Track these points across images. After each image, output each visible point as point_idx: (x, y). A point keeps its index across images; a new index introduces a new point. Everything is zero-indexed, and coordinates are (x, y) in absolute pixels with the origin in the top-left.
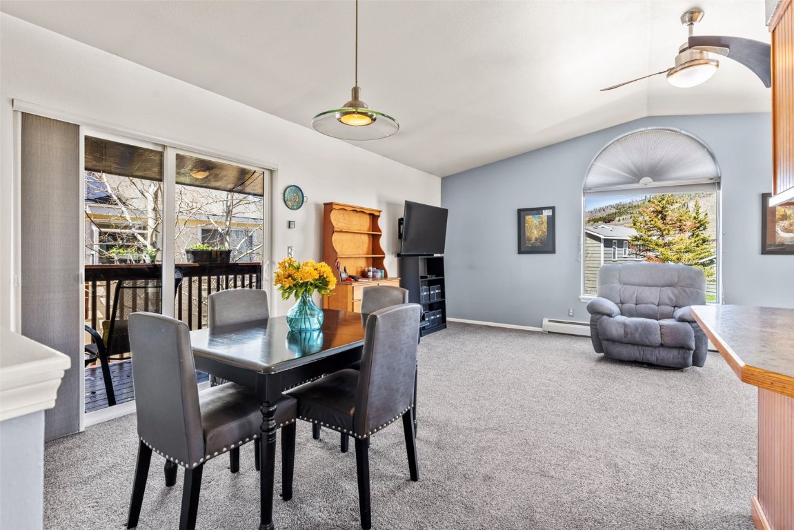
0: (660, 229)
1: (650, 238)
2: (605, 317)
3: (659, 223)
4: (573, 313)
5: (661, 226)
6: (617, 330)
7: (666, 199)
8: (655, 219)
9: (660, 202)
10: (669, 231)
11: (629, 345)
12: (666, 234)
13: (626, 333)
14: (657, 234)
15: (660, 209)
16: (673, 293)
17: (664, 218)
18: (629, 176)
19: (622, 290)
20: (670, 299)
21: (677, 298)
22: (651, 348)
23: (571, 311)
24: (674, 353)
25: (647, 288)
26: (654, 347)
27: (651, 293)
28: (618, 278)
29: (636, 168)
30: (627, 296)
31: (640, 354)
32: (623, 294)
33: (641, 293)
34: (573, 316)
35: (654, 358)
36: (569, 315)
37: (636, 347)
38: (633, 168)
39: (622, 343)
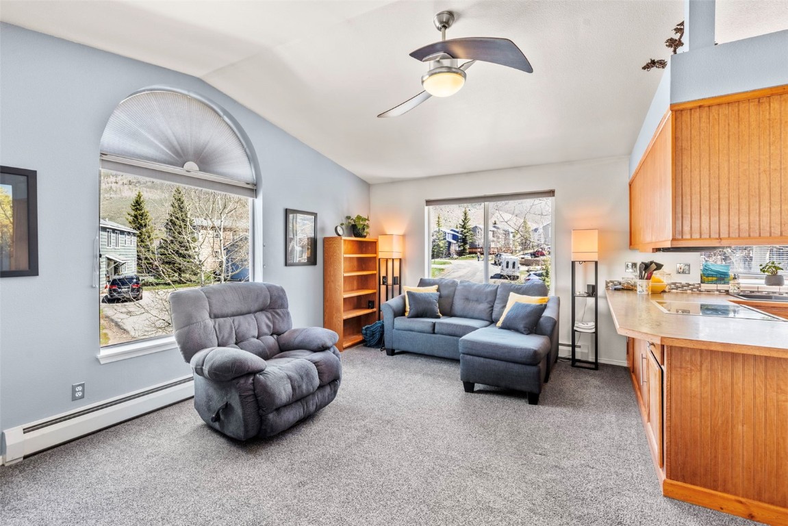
2: (261, 377)
4: (83, 391)
6: (284, 390)
13: (293, 390)
16: (269, 319)
18: (170, 153)
19: (217, 327)
20: (268, 326)
21: (274, 323)
22: (311, 396)
23: (77, 390)
24: (328, 390)
25: (241, 317)
26: (313, 394)
27: (249, 323)
28: (208, 309)
29: (179, 144)
30: (226, 335)
31: (304, 409)
32: (220, 333)
33: (239, 326)
34: (82, 397)
35: (315, 407)
36: (74, 399)
37: (300, 403)
38: (175, 143)
39: (287, 405)
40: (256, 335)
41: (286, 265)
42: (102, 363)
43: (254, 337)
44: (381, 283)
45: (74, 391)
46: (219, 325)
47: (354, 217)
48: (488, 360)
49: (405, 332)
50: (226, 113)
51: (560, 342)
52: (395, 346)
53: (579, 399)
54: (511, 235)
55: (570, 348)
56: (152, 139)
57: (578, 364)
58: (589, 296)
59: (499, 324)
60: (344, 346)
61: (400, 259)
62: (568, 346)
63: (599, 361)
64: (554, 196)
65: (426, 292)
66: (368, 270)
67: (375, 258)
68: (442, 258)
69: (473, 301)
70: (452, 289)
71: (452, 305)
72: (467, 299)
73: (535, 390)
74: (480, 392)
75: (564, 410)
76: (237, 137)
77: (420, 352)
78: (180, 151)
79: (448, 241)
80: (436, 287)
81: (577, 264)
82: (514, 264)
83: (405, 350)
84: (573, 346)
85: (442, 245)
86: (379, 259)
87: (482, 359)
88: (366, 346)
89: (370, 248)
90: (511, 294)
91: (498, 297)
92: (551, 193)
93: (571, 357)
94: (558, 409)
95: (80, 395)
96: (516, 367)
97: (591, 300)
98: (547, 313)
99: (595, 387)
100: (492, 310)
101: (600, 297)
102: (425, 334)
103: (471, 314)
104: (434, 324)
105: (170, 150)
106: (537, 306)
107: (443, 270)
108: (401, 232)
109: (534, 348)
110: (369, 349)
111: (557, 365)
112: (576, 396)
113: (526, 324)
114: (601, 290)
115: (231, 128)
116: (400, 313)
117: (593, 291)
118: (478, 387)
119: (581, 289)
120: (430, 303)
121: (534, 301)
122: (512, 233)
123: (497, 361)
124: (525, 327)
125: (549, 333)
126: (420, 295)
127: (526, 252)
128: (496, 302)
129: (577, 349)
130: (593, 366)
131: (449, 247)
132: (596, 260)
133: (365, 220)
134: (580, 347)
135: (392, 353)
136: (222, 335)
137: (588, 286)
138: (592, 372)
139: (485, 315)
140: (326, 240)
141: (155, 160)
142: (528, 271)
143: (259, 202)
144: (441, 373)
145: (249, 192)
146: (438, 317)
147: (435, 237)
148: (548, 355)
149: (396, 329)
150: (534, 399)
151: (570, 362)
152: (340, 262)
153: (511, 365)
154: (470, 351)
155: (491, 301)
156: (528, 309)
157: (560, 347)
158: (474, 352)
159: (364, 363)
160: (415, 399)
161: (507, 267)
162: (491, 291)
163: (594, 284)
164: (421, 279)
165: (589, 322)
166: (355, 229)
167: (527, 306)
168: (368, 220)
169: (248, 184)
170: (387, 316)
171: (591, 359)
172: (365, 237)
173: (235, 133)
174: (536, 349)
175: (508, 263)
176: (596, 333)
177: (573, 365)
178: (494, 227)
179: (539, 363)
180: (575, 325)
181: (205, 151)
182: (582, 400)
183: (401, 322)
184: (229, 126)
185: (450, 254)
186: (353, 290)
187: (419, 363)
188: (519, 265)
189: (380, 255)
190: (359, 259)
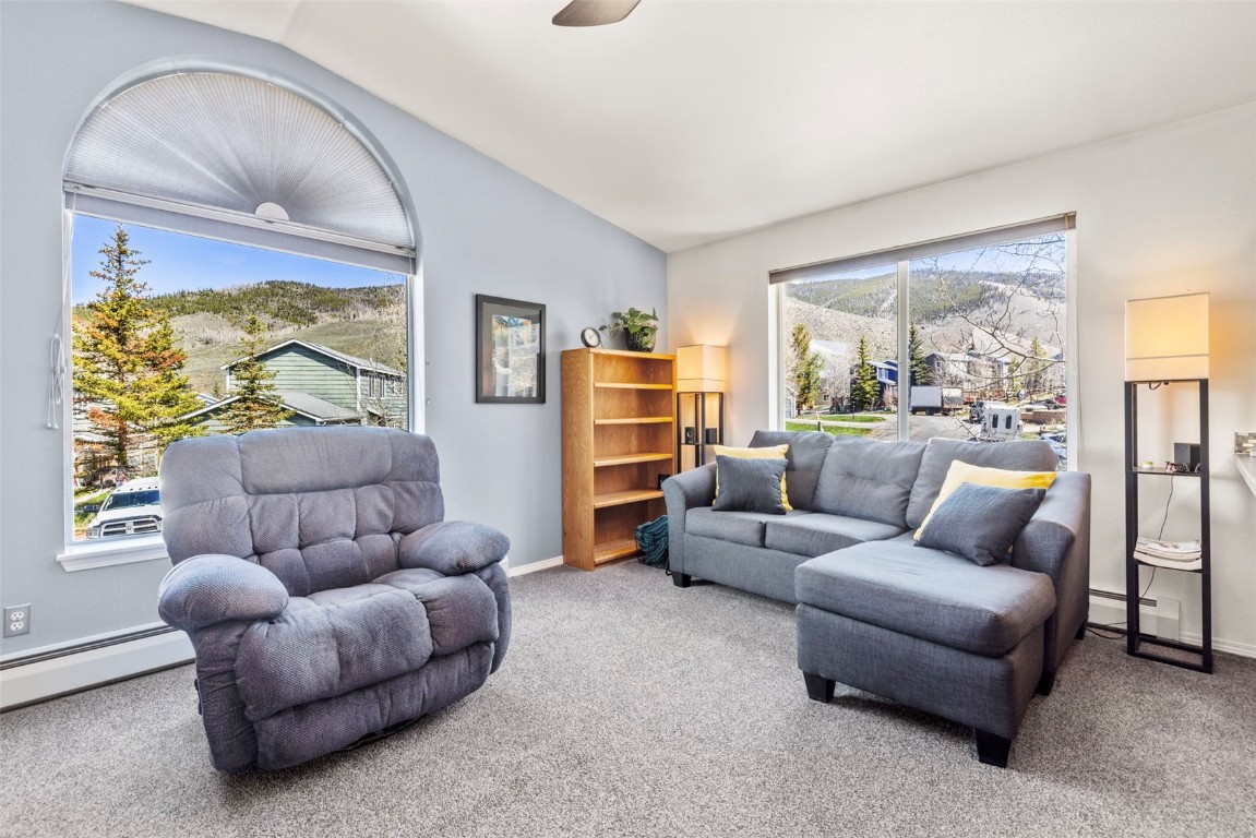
0: (115, 361)
1: (95, 376)
2: (261, 629)
3: (114, 350)
4: (28, 620)
5: (118, 355)
6: (314, 664)
7: (126, 307)
8: (106, 342)
9: (115, 310)
10: (134, 365)
11: (350, 699)
12: (129, 371)
13: (344, 662)
14: (111, 368)
15: (115, 324)
16: (386, 499)
17: (122, 340)
18: (227, 186)
19: (255, 512)
20: (381, 515)
21: (397, 510)
22: (407, 679)
23: (14, 618)
24: (461, 665)
25: (323, 495)
26: (415, 672)
27: (336, 507)
28: (240, 476)
29: (246, 170)
30: (274, 529)
31: (382, 709)
32: (260, 523)
33: (311, 512)
34: (26, 632)
35: (417, 703)
36: (8, 635)
37: (370, 694)
38: (238, 168)
39: (325, 700)
40: (352, 533)
41: (477, 401)
42: (68, 569)
43: (345, 535)
44: (683, 441)
45: (7, 621)
46: (263, 507)
47: (624, 312)
48: (862, 626)
49: (706, 540)
50: (349, 116)
51: (1091, 586)
52: (688, 570)
53: (1150, 764)
54: (1005, 369)
55: (1123, 605)
56: (188, 159)
57: (1146, 648)
58: (1181, 471)
59: (918, 535)
60: (597, 560)
61: (721, 394)
62: (1118, 597)
63: (1214, 646)
64: (1073, 227)
65: (762, 458)
66: (658, 416)
67: (671, 391)
68: (868, 410)
69: (864, 478)
70: (819, 452)
71: (816, 488)
72: (850, 475)
73: (999, 728)
74: (848, 702)
75: (1094, 800)
76: (375, 160)
77: (737, 584)
78: (249, 184)
79: (880, 382)
80: (784, 448)
81: (1142, 390)
82: (1009, 419)
83: (707, 578)
84: (1133, 599)
85: (868, 389)
86: (678, 394)
87: (848, 624)
88: (643, 562)
89: (661, 373)
90: (956, 464)
91: (922, 470)
92: (1069, 220)
93: (1125, 627)
94: (1072, 794)
95: (20, 628)
96: (941, 656)
97: (1190, 486)
98: (1044, 514)
99: (1205, 728)
100: (908, 500)
101: (1217, 477)
102: (746, 548)
103: (855, 509)
104: (763, 528)
105: (226, 179)
106: (1019, 493)
107: (868, 430)
108: (723, 342)
109: (994, 609)
110: (646, 568)
111: (1082, 645)
112: (1139, 752)
113: (984, 538)
114: (1220, 457)
115: (361, 143)
116: (702, 499)
117: (1193, 461)
118: (841, 690)
119: (1154, 451)
120: (765, 481)
121: (1014, 481)
122: (1006, 364)
123: (887, 633)
124: (979, 547)
125: (1052, 564)
126: (742, 463)
127: (1035, 397)
128: (918, 482)
129: (1143, 609)
130: (1197, 660)
131: (881, 392)
132: (1204, 375)
133: (646, 317)
134: (1152, 603)
135: (684, 581)
136: (264, 528)
137: (1177, 446)
138: (1194, 676)
139: (890, 512)
140: (566, 357)
141: (195, 199)
142: (1040, 434)
143: (418, 282)
144: (771, 639)
145: (401, 262)
146: (781, 512)
147: (855, 375)
148: (1049, 624)
149: (689, 533)
150: (995, 751)
151: (1124, 641)
152: (587, 398)
153: (926, 647)
154: (818, 600)
155: (905, 481)
156: (993, 502)
157: (1093, 599)
158: (827, 602)
159: (619, 598)
160: (677, 701)
161: (995, 425)
162: (906, 459)
163: (1197, 441)
164: (757, 433)
165: (1182, 540)
166: (630, 336)
167: (991, 492)
168: (654, 318)
169: (400, 248)
170: (674, 504)
171: (1194, 637)
172: (649, 350)
173: (370, 153)
174: (1001, 611)
175: (995, 419)
176: (1205, 571)
177: (1132, 650)
178: (971, 355)
179: (1009, 652)
180: (1138, 547)
181: (302, 184)
182: (1158, 773)
183: (700, 519)
184: (358, 140)
185: (883, 404)
186: (628, 453)
187: (735, 608)
188: (1021, 422)
189: (681, 387)
190: (641, 392)
